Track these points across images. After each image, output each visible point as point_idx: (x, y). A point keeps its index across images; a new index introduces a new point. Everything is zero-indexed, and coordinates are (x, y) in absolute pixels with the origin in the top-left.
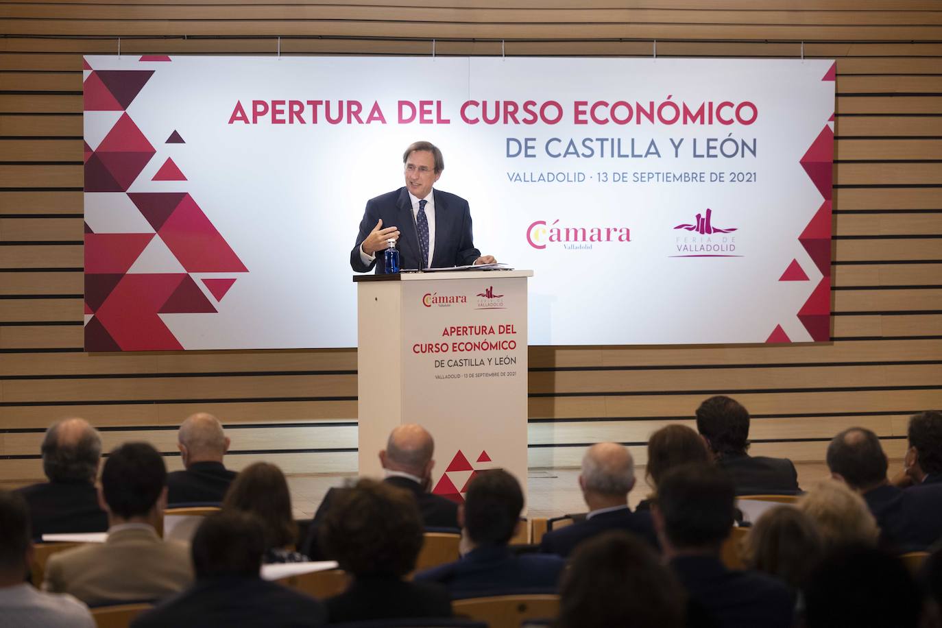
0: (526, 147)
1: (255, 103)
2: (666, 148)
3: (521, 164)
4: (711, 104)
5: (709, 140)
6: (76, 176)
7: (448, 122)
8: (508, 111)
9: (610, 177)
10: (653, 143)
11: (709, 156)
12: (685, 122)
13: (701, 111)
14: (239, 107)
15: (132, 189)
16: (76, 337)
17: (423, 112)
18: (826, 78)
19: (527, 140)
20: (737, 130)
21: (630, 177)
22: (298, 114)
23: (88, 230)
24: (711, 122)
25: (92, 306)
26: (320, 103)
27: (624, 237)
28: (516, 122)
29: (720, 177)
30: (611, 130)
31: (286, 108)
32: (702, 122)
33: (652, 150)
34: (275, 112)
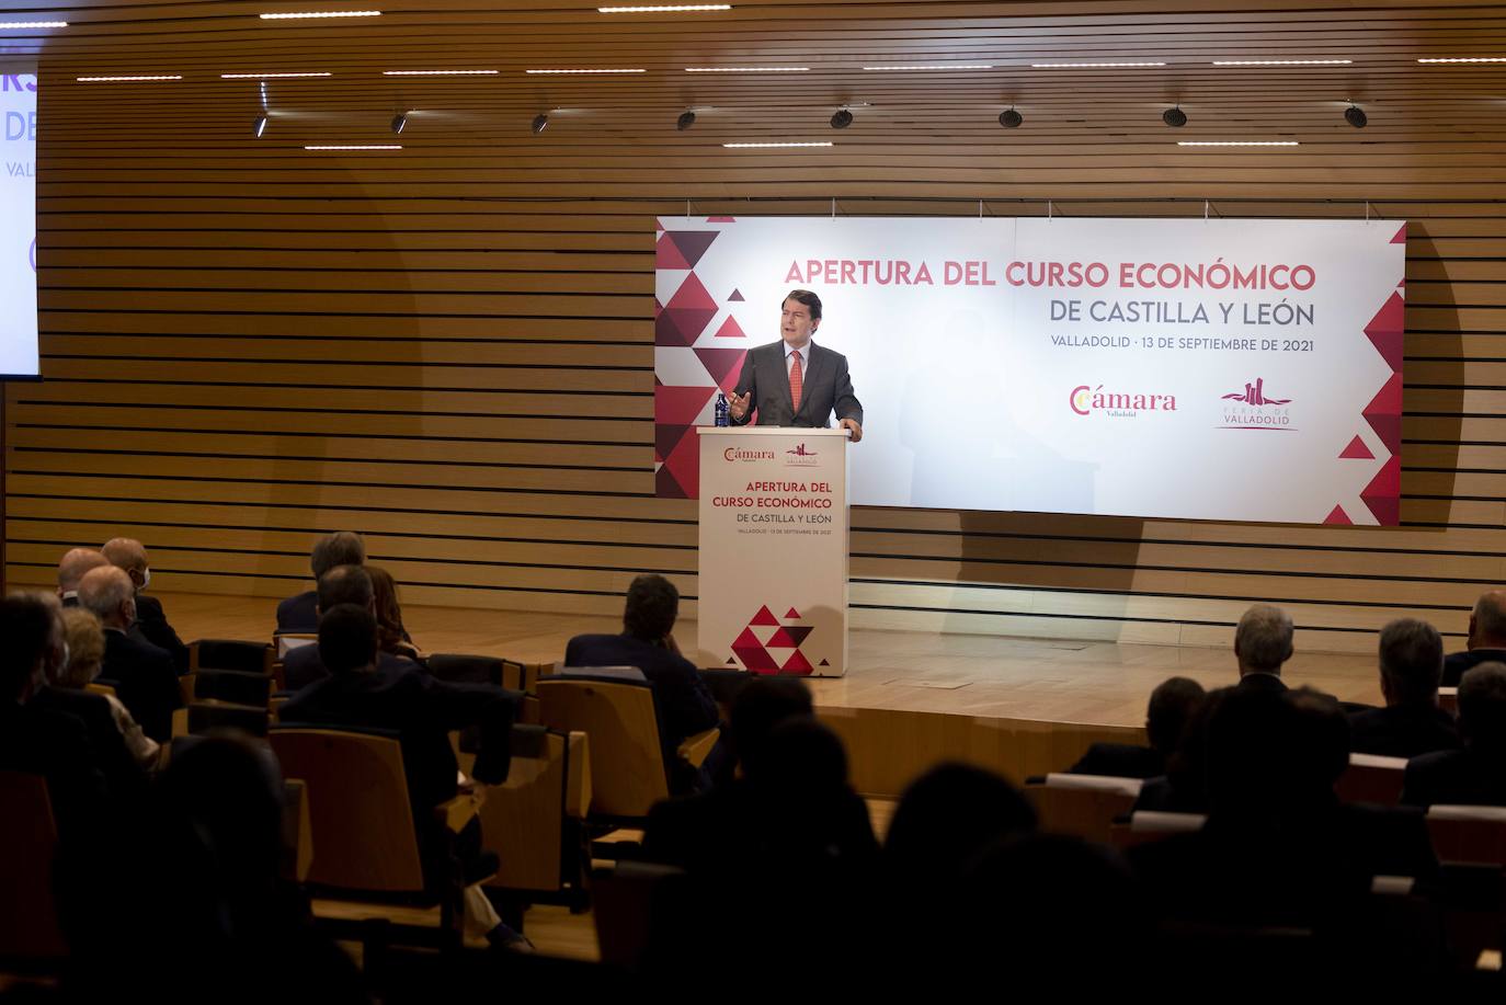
0: (1071, 311)
1: (810, 263)
2: (1214, 313)
3: (1065, 327)
4: (1264, 268)
5: (1261, 306)
6: (647, 331)
7: (993, 283)
8: (1053, 273)
9: (1156, 342)
10: (1201, 307)
11: (1260, 322)
12: (1236, 286)
13: (1253, 275)
14: (795, 267)
15: (696, 345)
16: (648, 483)
17: (969, 273)
18: (1395, 240)
19: (1071, 302)
20: (1294, 297)
21: (1176, 343)
22: (850, 274)
23: (658, 382)
24: (1263, 287)
25: (661, 456)
26: (871, 263)
27: (1169, 406)
28: (1061, 284)
29: (1272, 345)
30: (1158, 294)
31: (838, 268)
32: (1254, 287)
33: (1200, 315)
34: (828, 272)
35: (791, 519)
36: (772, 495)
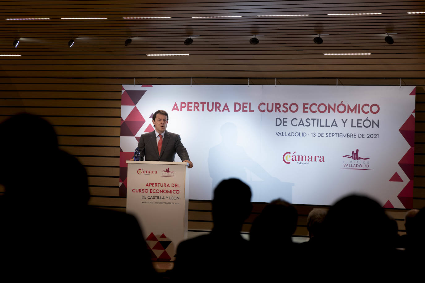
0: (283, 122)
1: (182, 103)
2: (340, 123)
3: (281, 129)
4: (359, 105)
5: (358, 120)
7: (253, 111)
8: (277, 107)
9: (317, 135)
10: (334, 121)
11: (358, 127)
13: (355, 108)
14: (176, 105)
15: (136, 136)
16: (116, 192)
17: (244, 107)
18: (411, 94)
19: (284, 119)
20: (371, 117)
21: (325, 135)
22: (197, 107)
23: (121, 150)
24: (359, 112)
26: (205, 103)
27: (322, 160)
28: (280, 111)
29: (363, 136)
30: (318, 115)
31: (193, 105)
32: (356, 112)
33: (334, 124)
34: (189, 107)
35: (164, 198)
36: (156, 188)
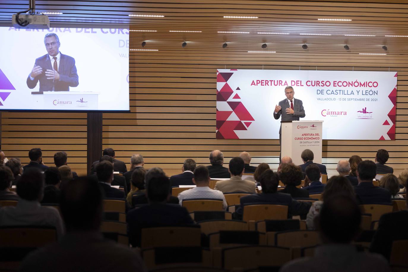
0: (322, 92)
1: (257, 81)
2: (355, 93)
3: (320, 96)
4: (367, 82)
5: (366, 91)
6: (215, 97)
7: (303, 86)
8: (317, 83)
9: (342, 99)
10: (352, 91)
11: (366, 95)
12: (360, 86)
13: (364, 84)
14: (253, 82)
15: (228, 100)
16: (214, 135)
17: (297, 83)
18: (395, 76)
19: (322, 90)
20: (373, 89)
21: (347, 100)
22: (267, 83)
23: (217, 110)
24: (366, 87)
25: (218, 128)
26: (273, 81)
27: (345, 114)
28: (319, 86)
29: (368, 100)
30: (342, 88)
31: (264, 82)
32: (364, 86)
33: (352, 93)
34: (262, 83)
35: (311, 142)
36: (307, 137)
